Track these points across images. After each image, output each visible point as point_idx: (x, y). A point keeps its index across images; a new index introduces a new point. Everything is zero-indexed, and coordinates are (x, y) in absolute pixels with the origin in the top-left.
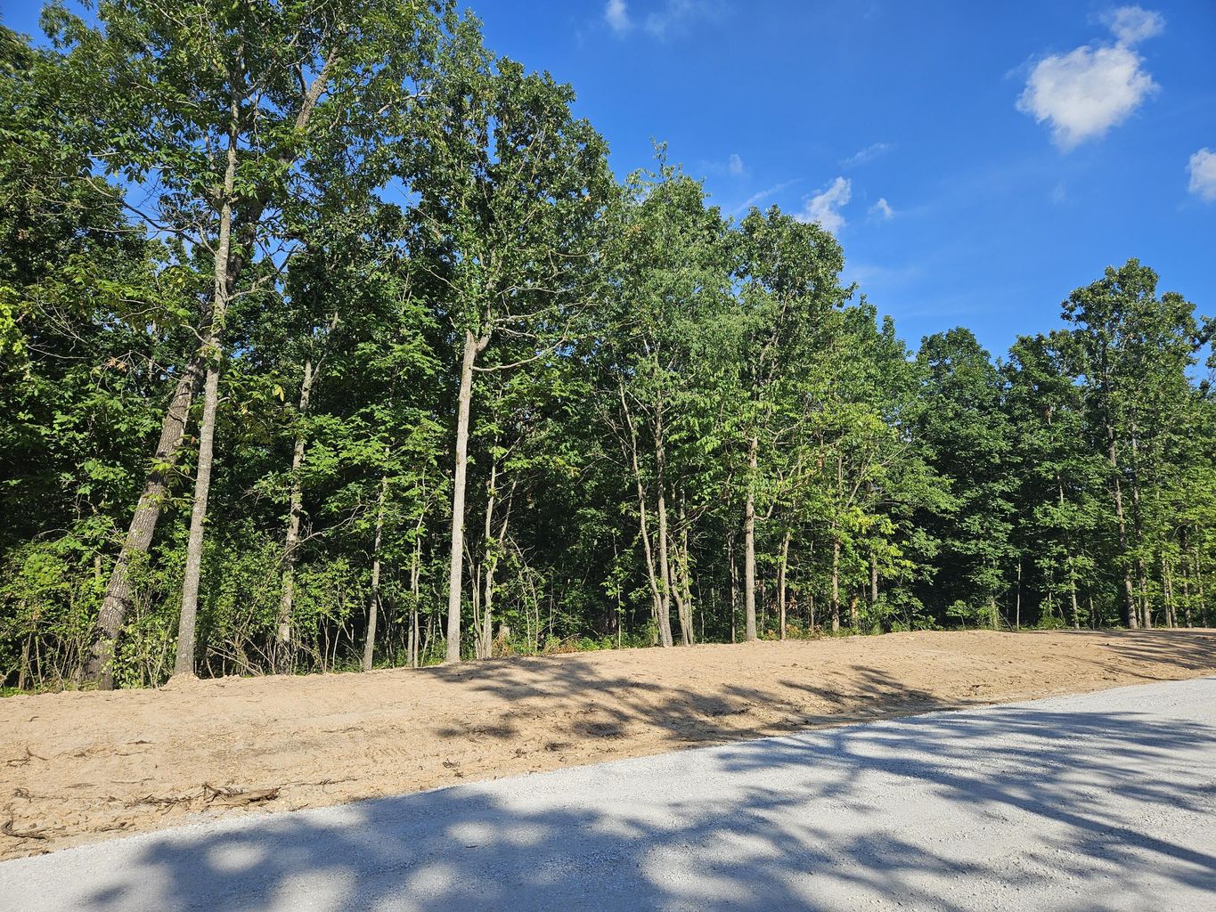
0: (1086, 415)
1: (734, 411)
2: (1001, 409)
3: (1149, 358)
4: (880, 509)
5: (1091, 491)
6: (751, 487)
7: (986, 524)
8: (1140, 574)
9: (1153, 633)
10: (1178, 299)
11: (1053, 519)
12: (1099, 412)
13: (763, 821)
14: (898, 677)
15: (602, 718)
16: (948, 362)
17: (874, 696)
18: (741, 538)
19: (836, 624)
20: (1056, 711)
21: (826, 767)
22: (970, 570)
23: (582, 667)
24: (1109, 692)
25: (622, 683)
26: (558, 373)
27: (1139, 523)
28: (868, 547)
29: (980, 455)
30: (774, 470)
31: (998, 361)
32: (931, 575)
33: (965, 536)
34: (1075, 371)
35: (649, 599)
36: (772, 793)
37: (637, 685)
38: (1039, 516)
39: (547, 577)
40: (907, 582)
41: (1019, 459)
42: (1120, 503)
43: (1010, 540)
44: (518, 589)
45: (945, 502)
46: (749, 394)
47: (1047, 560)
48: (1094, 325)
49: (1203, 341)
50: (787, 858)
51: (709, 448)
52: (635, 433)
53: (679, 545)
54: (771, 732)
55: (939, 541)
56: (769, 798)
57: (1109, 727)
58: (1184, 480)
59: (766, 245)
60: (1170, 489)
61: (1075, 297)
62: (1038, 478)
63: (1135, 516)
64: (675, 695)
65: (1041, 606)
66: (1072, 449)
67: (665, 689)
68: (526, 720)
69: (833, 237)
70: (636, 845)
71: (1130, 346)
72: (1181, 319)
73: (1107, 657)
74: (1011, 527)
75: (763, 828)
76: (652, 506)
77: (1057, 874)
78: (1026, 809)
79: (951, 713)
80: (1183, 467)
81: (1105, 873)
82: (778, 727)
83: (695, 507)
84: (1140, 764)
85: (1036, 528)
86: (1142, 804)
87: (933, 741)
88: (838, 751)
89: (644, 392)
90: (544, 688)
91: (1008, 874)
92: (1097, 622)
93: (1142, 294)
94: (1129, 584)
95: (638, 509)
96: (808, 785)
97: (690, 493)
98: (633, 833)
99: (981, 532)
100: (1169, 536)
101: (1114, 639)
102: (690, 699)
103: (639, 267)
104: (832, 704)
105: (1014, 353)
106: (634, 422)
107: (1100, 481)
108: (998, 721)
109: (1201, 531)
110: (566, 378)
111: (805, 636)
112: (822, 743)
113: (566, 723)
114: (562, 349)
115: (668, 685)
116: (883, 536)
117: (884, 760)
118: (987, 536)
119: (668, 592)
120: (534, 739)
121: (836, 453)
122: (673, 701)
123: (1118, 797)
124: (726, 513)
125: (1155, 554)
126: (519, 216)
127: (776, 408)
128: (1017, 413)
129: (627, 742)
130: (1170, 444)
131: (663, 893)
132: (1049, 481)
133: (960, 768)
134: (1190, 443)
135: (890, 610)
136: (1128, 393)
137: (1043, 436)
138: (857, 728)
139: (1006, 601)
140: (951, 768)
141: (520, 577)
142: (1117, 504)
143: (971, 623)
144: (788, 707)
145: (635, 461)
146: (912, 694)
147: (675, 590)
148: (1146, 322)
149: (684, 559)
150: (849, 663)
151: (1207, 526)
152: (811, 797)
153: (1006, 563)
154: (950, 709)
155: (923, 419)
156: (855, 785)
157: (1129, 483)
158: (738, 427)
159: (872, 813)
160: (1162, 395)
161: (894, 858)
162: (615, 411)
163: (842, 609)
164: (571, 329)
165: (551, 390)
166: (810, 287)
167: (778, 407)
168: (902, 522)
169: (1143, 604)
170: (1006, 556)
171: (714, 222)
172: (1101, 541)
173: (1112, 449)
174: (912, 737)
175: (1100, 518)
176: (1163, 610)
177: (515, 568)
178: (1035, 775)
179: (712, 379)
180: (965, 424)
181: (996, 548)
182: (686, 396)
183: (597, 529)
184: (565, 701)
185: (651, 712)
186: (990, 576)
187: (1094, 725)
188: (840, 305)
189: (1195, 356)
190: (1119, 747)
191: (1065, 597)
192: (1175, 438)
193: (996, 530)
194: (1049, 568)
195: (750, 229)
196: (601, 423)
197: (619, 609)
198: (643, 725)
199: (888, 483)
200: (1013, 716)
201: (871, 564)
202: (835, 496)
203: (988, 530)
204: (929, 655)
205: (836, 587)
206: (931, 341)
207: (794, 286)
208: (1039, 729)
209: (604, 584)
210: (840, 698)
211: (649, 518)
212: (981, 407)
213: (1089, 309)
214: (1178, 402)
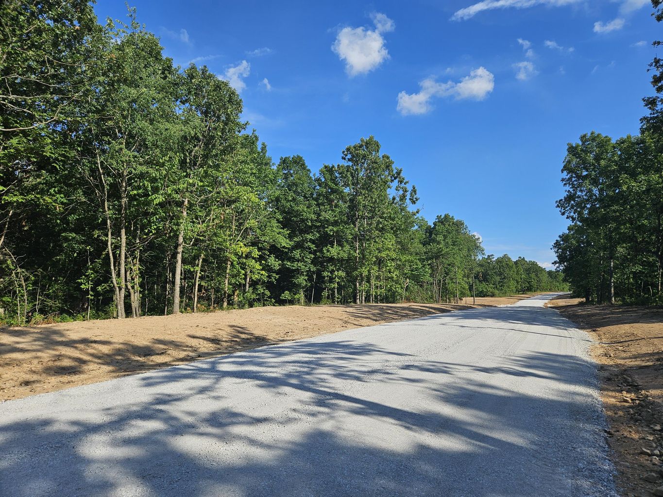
0: (349, 206)
1: (174, 183)
2: (313, 199)
3: (374, 183)
4: (254, 244)
5: (347, 241)
6: (182, 227)
7: (302, 254)
8: (362, 280)
9: (364, 306)
10: (388, 158)
11: (330, 253)
12: (353, 205)
13: (161, 411)
14: (251, 330)
15: (66, 363)
16: (292, 172)
17: (238, 340)
18: (174, 256)
19: (225, 304)
20: (319, 342)
21: (204, 378)
22: (293, 277)
23: (56, 332)
24: (342, 332)
25: (85, 341)
26: (50, 141)
27: (364, 256)
28: (245, 263)
29: (303, 221)
30: (197, 219)
31: (314, 175)
32: (275, 279)
33: (292, 260)
34: (346, 185)
35: (112, 290)
36: (169, 395)
37: (95, 342)
38: (325, 251)
39: (35, 276)
40: (264, 282)
41: (319, 224)
42: (358, 247)
43: (312, 263)
44: (11, 283)
45: (284, 242)
46: (185, 174)
47: (327, 273)
48: (355, 164)
49: (395, 178)
50: (171, 429)
51: (156, 202)
52: (107, 187)
53: (134, 258)
54: (177, 363)
55: (280, 262)
56: (168, 398)
57: (339, 348)
58: (383, 239)
59: (199, 88)
60: (377, 243)
61: (348, 150)
62: (326, 233)
63: (363, 254)
64: (121, 346)
65: (322, 294)
66: (341, 221)
67: (115, 343)
68: (7, 368)
69: (237, 92)
70: (75, 435)
71: (368, 177)
72: (388, 167)
73: (345, 316)
74: (313, 256)
75: (160, 415)
76: (117, 234)
77: (303, 417)
78: (296, 388)
79: (274, 346)
80: (382, 234)
81: (322, 413)
82: (182, 360)
83: (145, 237)
84: (347, 363)
85: (324, 257)
86: (344, 381)
87: (261, 360)
88: (212, 370)
89: (114, 163)
90: (24, 347)
91: (281, 420)
92: (344, 302)
93: (374, 153)
94: (358, 284)
95: (107, 235)
96: (191, 389)
97: (143, 227)
98: (75, 429)
99: (300, 258)
100: (375, 263)
101: (349, 309)
102: (130, 348)
103: (114, 81)
104: (215, 346)
105: (322, 172)
106: (107, 180)
107: (351, 237)
108: (294, 348)
109: (386, 262)
110: (56, 145)
111: (208, 310)
112: (205, 366)
113: (39, 367)
114: (54, 125)
115: (116, 341)
116: (253, 258)
117: (235, 372)
118: (302, 260)
119: (124, 286)
120: (12, 379)
121: (231, 212)
122: (119, 350)
123: (336, 379)
124: (166, 241)
125: (369, 271)
126: (22, 28)
127: (201, 184)
128: (320, 201)
129: (82, 376)
130: (379, 223)
131: (88, 461)
132: (331, 236)
133: (271, 372)
134: (386, 223)
135: (254, 296)
136: (365, 198)
137: (330, 214)
138: (225, 357)
139: (308, 291)
140: (267, 372)
141: (14, 274)
142: (356, 248)
143: (291, 302)
144: (190, 349)
145: (106, 205)
146: (257, 338)
147: (129, 286)
148: (374, 166)
149: (137, 267)
150: (228, 324)
151: (389, 260)
152: (192, 395)
153: (310, 274)
154: (274, 344)
155: (278, 199)
156: (217, 386)
157: (362, 239)
158: (177, 191)
159: (223, 400)
160: (378, 201)
161: (229, 420)
162: (94, 171)
163: (229, 296)
164: (61, 113)
165: (43, 151)
166: (223, 118)
167: (202, 184)
168: (263, 251)
169: (362, 293)
170: (310, 270)
171: (168, 67)
172: (349, 265)
173: (357, 223)
174: (252, 359)
175: (350, 254)
176: (369, 296)
177: (10, 269)
178: (303, 372)
179: (161, 161)
180: (297, 205)
181: (306, 266)
182: (144, 169)
183: (76, 246)
184: (39, 354)
185: (102, 357)
186: (302, 280)
187: (333, 347)
188: (239, 132)
189: (391, 184)
190: (340, 356)
191: (333, 290)
192: (381, 220)
193: (306, 258)
194: (327, 276)
195: (191, 77)
196: (83, 178)
197: (90, 296)
198: (96, 365)
199: (258, 230)
200: (301, 345)
201: (246, 272)
202: (230, 236)
203: (303, 257)
204: (268, 318)
205: (227, 284)
206: (285, 160)
207: (214, 115)
208: (310, 351)
209: (79, 281)
210: (220, 342)
211: (114, 241)
212: (305, 197)
213: (353, 156)
214: (384, 204)
